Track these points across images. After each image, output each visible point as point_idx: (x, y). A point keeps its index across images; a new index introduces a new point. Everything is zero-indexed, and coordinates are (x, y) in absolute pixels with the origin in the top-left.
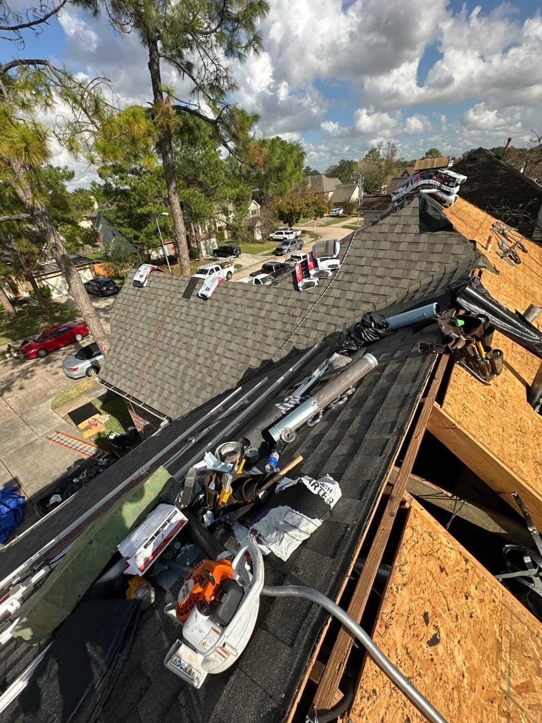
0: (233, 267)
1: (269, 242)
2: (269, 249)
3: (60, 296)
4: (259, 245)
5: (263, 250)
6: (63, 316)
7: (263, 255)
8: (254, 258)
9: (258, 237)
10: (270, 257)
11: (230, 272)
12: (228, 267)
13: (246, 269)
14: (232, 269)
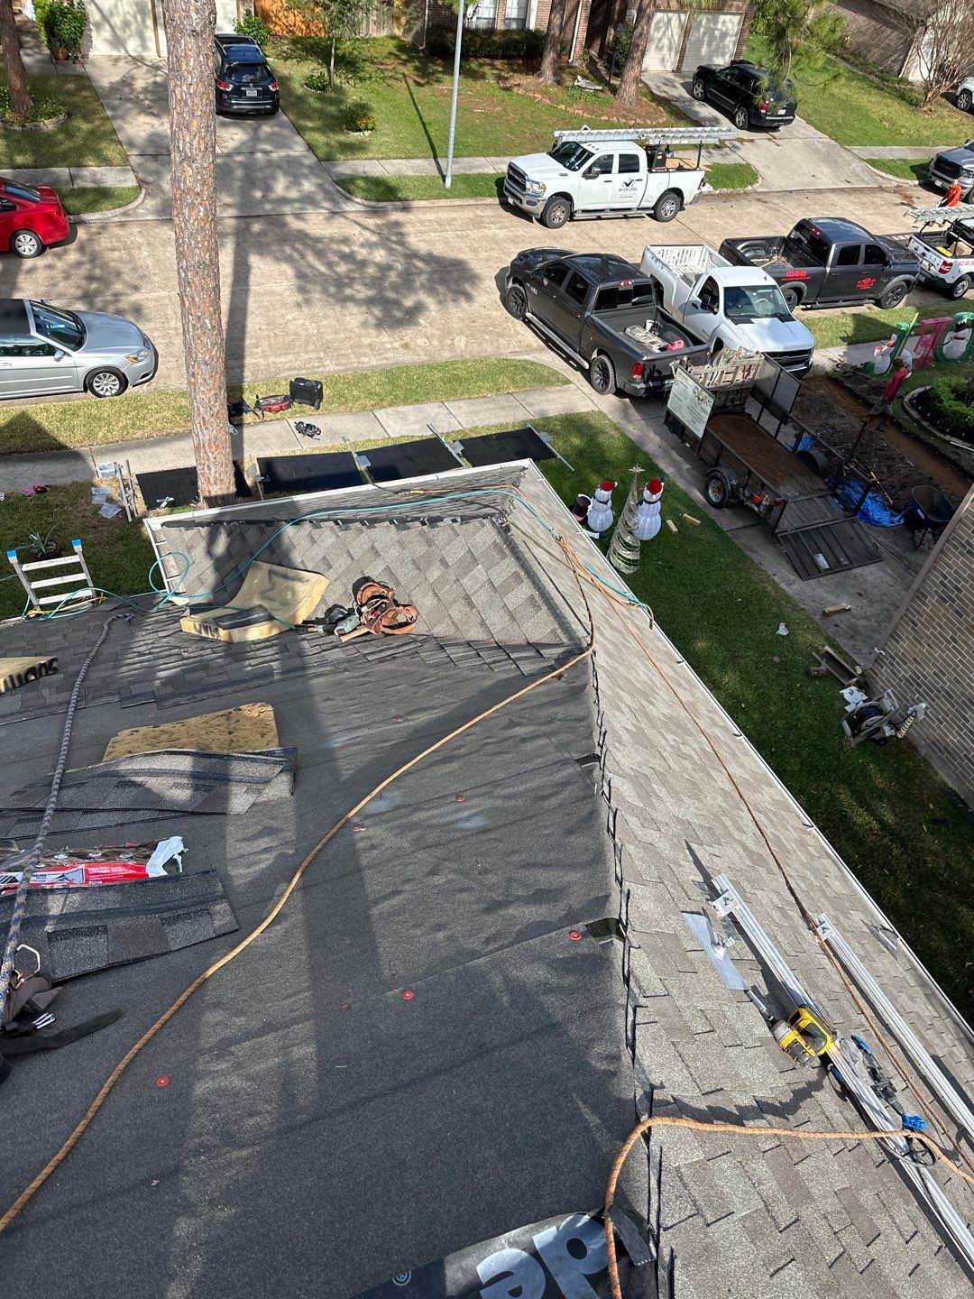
0: (701, 174)
1: (946, 110)
2: (918, 142)
3: (115, 53)
4: (894, 110)
5: (894, 137)
6: (61, 137)
7: (873, 163)
8: (829, 160)
9: (918, 71)
10: (895, 181)
11: (676, 195)
12: (680, 169)
13: (761, 199)
14: (691, 182)
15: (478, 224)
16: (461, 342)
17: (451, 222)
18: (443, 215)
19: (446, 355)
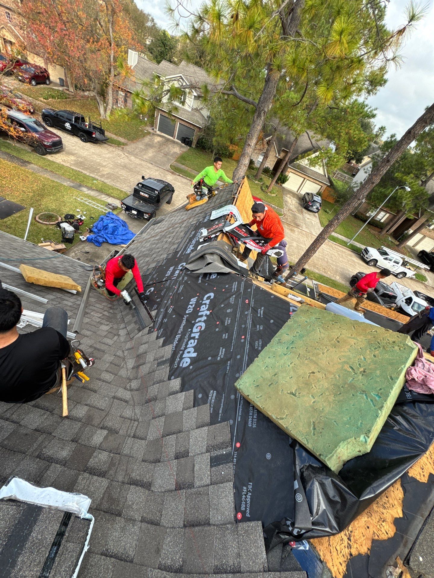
0: (415, 273)
11: (405, 274)
12: (409, 269)
14: (410, 273)
15: (351, 256)
16: (338, 278)
17: (345, 252)
18: (344, 250)
19: (333, 278)
